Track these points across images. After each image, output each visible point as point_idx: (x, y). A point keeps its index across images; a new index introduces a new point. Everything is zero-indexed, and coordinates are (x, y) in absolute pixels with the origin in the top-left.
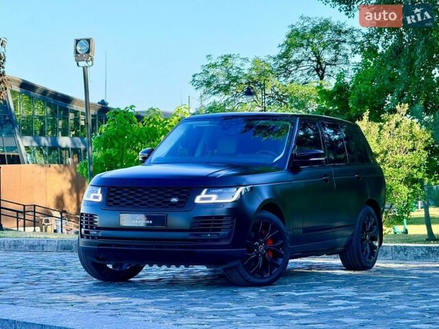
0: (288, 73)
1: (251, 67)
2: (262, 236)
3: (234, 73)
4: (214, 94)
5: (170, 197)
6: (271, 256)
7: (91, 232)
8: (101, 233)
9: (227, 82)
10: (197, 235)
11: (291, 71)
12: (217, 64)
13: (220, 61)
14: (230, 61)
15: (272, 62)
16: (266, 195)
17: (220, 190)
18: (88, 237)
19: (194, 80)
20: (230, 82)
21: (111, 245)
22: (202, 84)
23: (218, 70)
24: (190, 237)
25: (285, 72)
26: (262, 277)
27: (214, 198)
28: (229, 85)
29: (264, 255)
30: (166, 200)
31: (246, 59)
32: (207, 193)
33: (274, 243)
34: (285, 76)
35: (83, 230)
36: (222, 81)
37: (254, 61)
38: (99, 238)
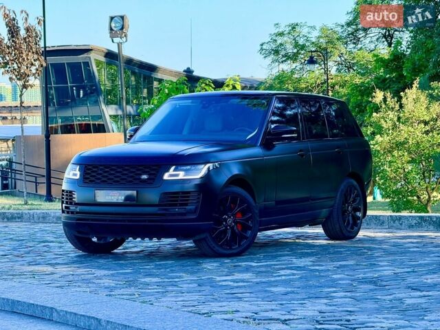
0: (357, 41)
1: (317, 35)
2: (231, 210)
3: (301, 42)
4: (282, 62)
5: (141, 175)
6: (240, 229)
7: (71, 208)
8: (78, 209)
9: (295, 51)
10: (166, 210)
11: (360, 38)
12: (285, 33)
13: (287, 29)
14: (298, 29)
15: (339, 29)
16: (235, 170)
17: (188, 167)
18: (68, 213)
19: (262, 49)
20: (298, 51)
21: (88, 220)
22: (270, 52)
23: (285, 39)
24: (159, 212)
25: (354, 39)
26: (231, 248)
27: (181, 175)
28: (298, 53)
29: (232, 228)
30: (137, 177)
31: (314, 28)
32: (175, 170)
33: (243, 216)
34: (354, 43)
35: (64, 205)
36: (290, 49)
37: (322, 29)
38: (77, 213)
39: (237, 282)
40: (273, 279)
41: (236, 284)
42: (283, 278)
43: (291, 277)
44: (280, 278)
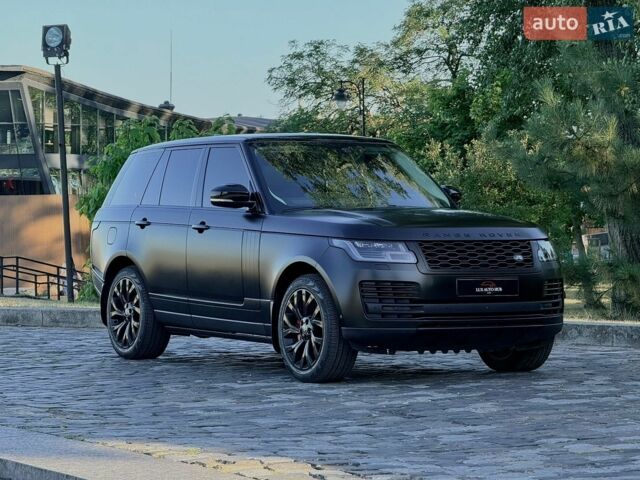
0: (407, 68)
3: (327, 67)
4: (300, 96)
9: (319, 80)
11: (411, 64)
12: (304, 54)
13: (308, 49)
14: (323, 49)
19: (270, 77)
20: (323, 81)
22: (283, 82)
23: (305, 62)
25: (404, 65)
28: (323, 84)
31: (346, 48)
34: (404, 71)
36: (312, 78)
37: (358, 50)
39: (209, 411)
40: (260, 407)
41: (207, 414)
42: (275, 405)
43: (287, 404)
44: (270, 406)
